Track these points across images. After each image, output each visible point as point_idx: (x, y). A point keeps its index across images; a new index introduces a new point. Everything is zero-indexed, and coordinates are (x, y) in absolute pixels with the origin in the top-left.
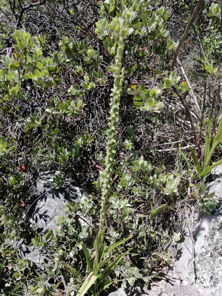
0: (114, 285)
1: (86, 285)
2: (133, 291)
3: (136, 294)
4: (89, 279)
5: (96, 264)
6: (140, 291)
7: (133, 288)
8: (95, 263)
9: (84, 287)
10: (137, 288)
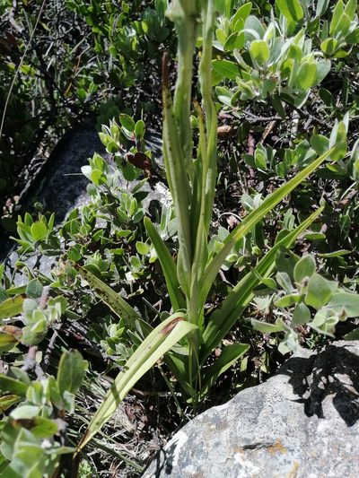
0: (255, 376)
1: (152, 345)
2: (321, 386)
3: (334, 395)
4: (167, 332)
5: (185, 269)
6: (352, 389)
7: (323, 378)
8: (181, 268)
9: (148, 350)
10: (335, 378)
